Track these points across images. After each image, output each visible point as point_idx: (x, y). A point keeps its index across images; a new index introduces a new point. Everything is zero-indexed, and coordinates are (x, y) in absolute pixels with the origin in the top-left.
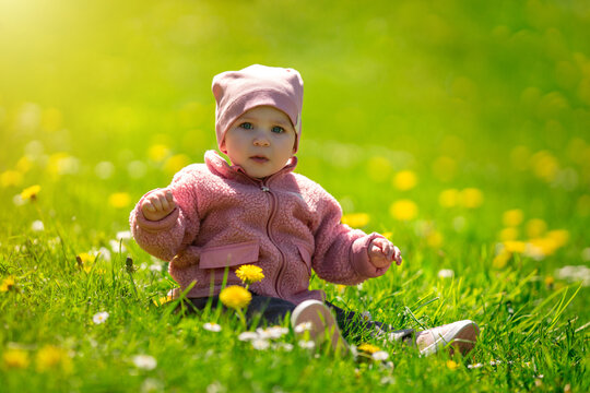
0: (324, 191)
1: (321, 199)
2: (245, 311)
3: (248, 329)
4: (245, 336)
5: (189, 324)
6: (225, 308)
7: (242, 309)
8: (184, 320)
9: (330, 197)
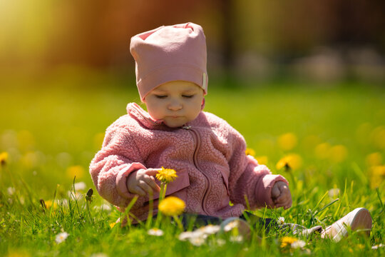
0: (231, 127)
1: (229, 134)
2: (182, 218)
3: (186, 231)
4: (184, 236)
5: (135, 234)
6: (164, 216)
7: (179, 216)
8: (131, 230)
9: (235, 132)
